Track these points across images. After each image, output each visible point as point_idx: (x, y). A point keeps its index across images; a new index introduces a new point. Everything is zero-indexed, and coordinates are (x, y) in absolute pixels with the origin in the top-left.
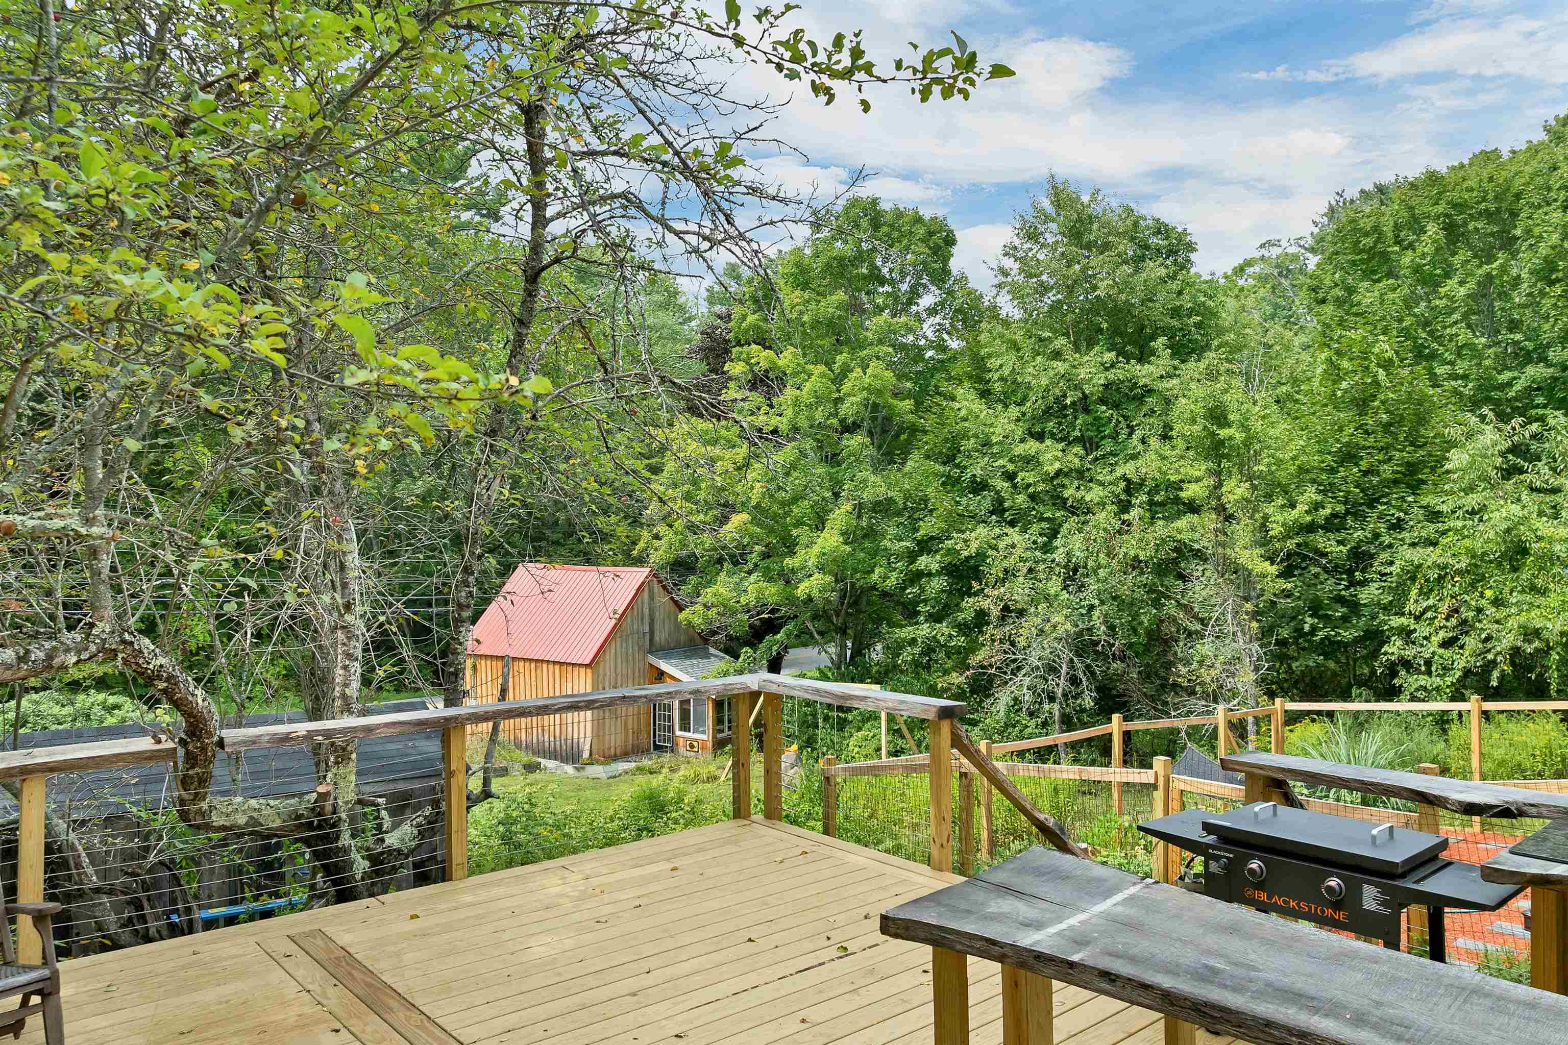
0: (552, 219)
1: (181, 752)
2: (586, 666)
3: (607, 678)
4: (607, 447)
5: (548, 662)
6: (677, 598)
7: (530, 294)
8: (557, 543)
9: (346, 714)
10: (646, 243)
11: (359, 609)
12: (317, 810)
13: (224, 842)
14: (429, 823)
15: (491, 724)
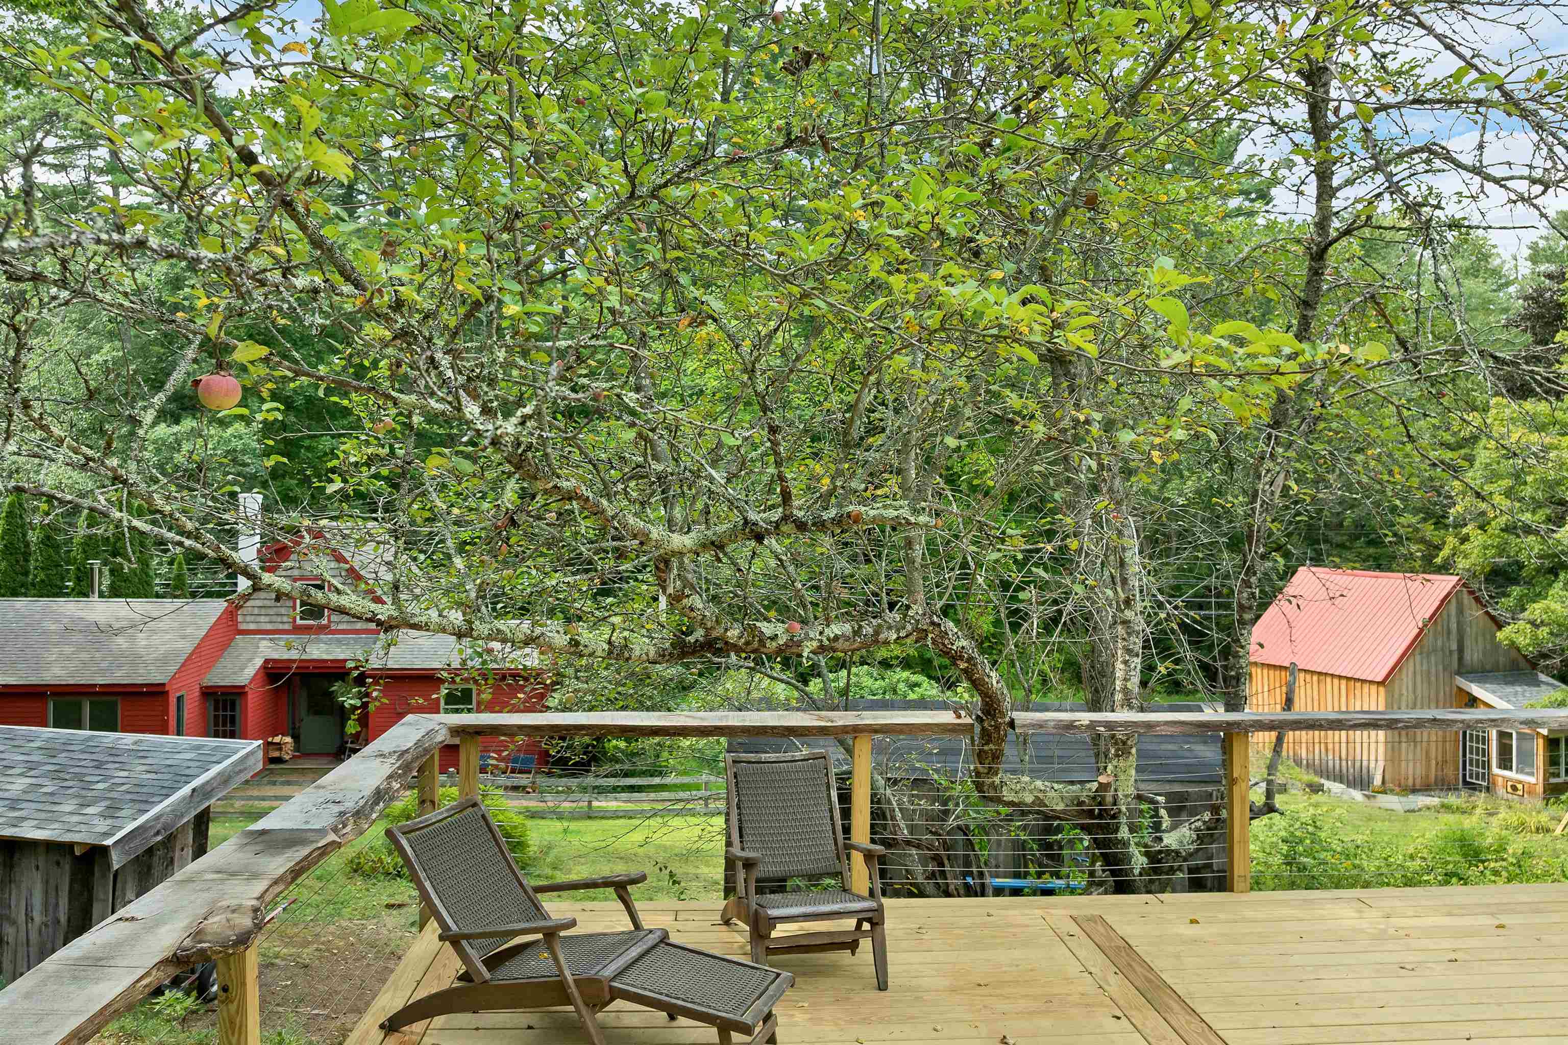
0: (1339, 188)
1: (977, 729)
2: (1378, 683)
3: (1404, 698)
4: (1409, 436)
5: (1332, 675)
6: (1493, 613)
7: (1316, 273)
8: (1342, 546)
9: (1126, 708)
10: (1455, 198)
11: (1139, 606)
12: (1098, 798)
13: (1009, 818)
14: (1208, 829)
15: (1274, 734)
